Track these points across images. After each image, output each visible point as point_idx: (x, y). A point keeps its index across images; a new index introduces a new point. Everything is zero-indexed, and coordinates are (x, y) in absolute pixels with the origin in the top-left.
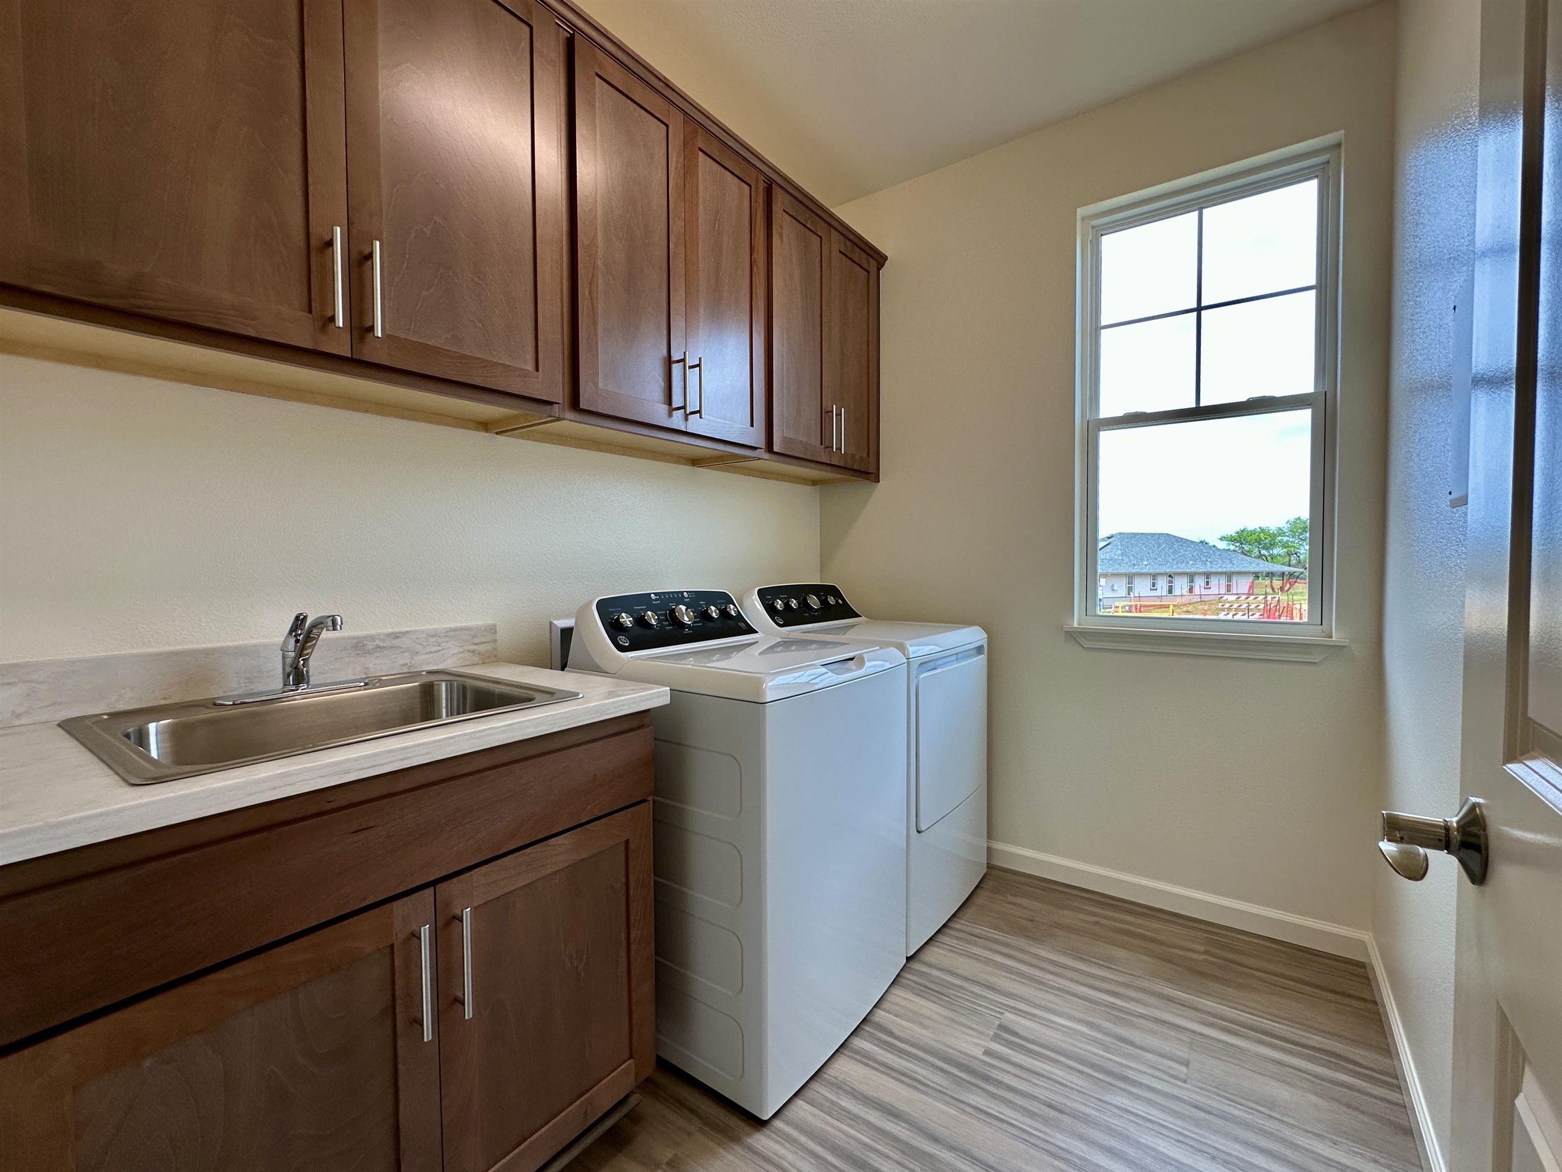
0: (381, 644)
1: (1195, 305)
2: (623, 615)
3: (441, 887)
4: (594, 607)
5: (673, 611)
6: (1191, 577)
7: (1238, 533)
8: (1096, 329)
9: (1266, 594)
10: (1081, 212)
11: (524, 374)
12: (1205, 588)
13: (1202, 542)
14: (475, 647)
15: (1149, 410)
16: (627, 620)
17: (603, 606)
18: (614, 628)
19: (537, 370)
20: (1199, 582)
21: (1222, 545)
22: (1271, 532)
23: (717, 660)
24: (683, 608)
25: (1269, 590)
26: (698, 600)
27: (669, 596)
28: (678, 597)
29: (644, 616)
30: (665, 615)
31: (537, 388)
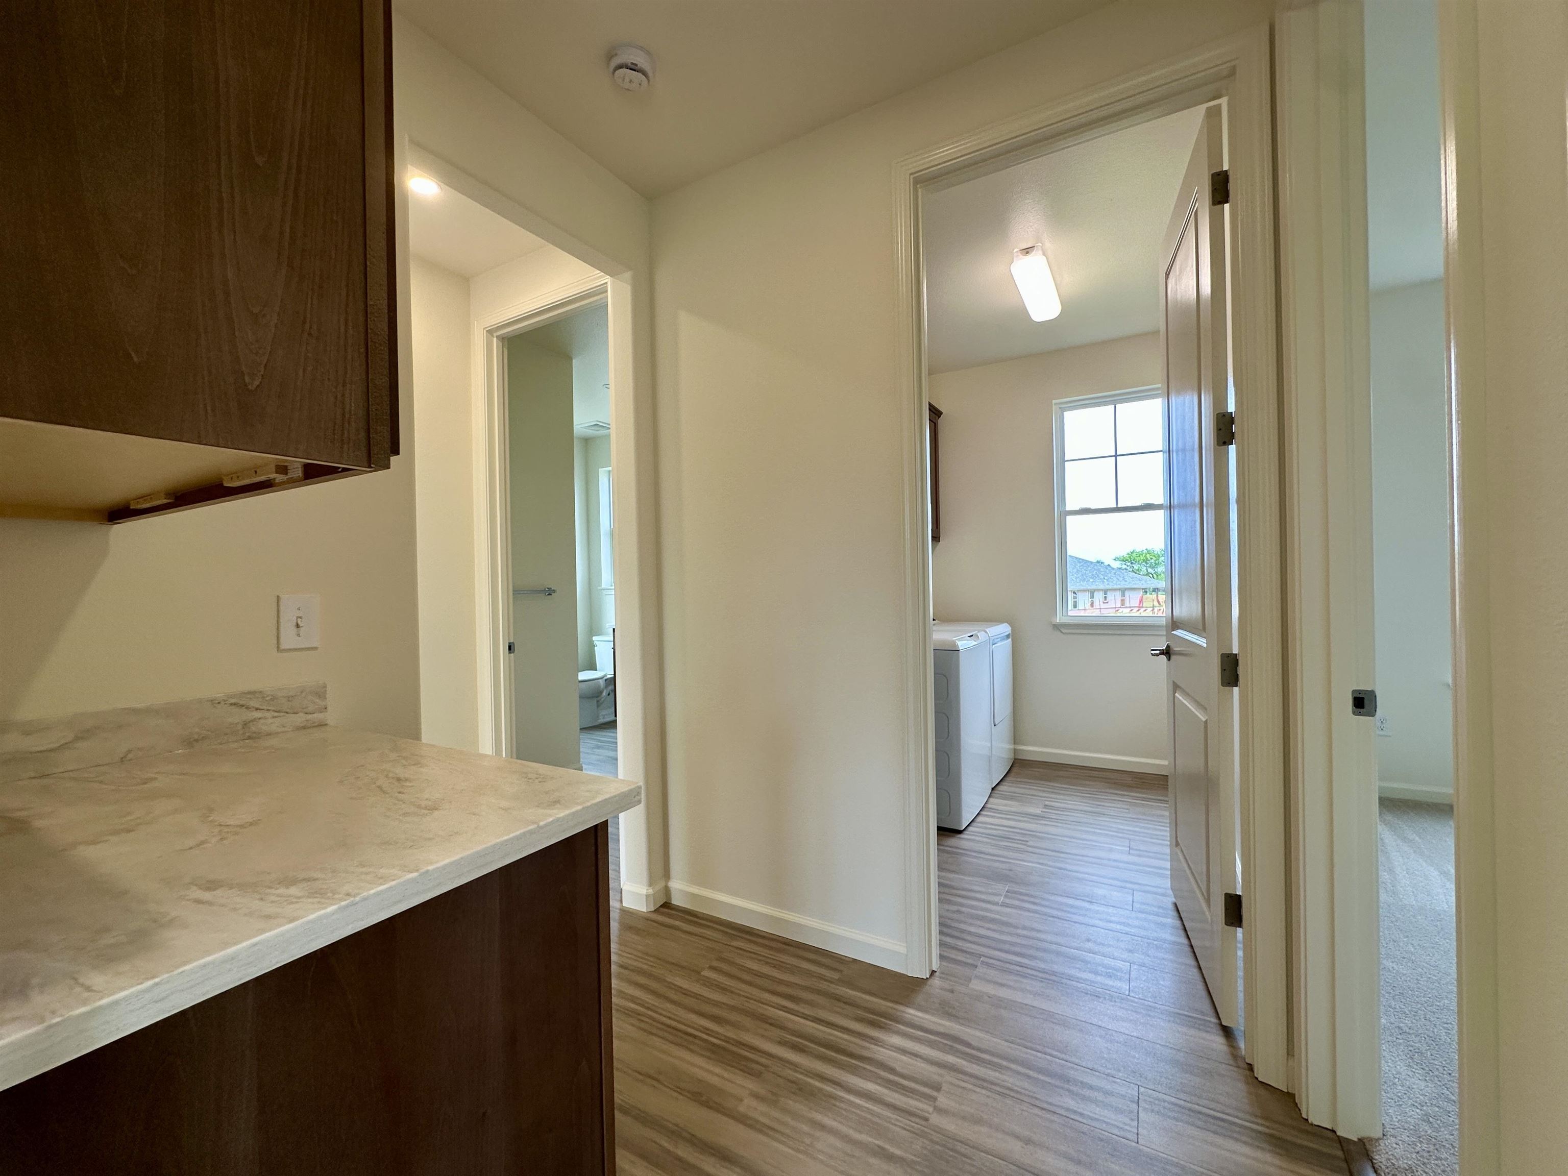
1: (1114, 454)
6: (1092, 593)
7: (1128, 554)
8: (1063, 461)
9: (1153, 607)
10: (1054, 401)
12: (1104, 603)
13: (1098, 562)
15: (1093, 507)
20: (1099, 596)
21: (1116, 565)
22: (1156, 553)
25: (1156, 603)
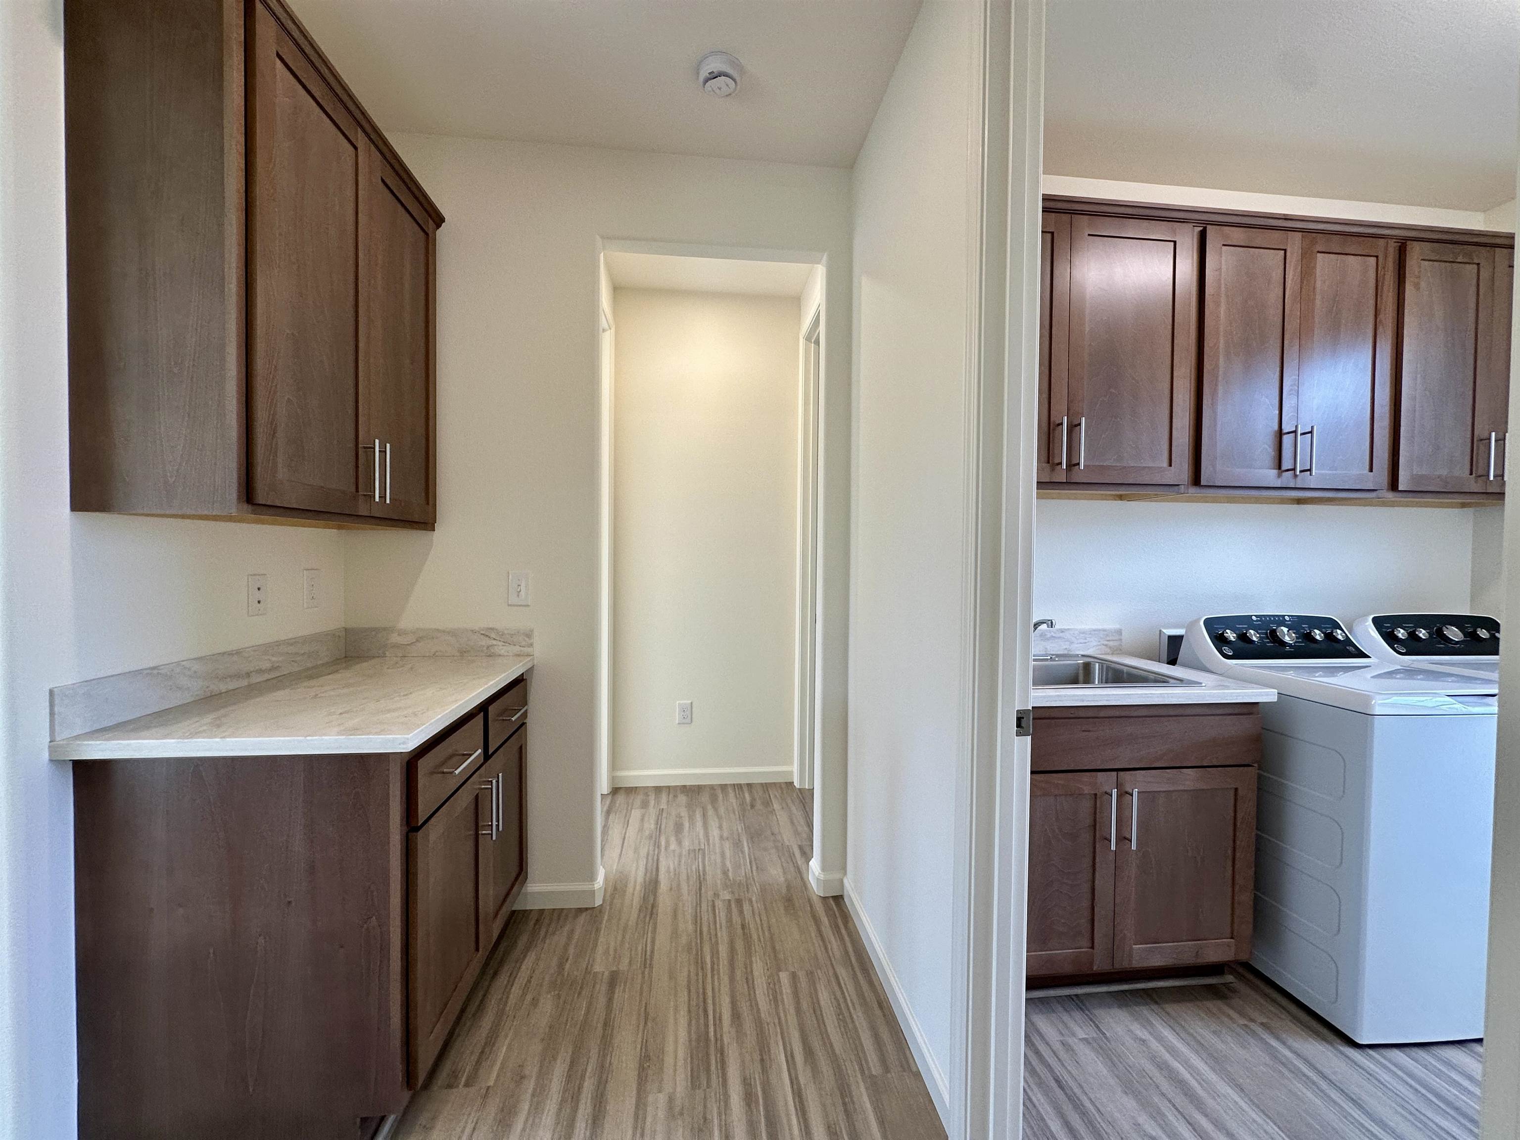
0: (1054, 635)
2: (1227, 631)
3: (1121, 773)
4: (1202, 623)
5: (1273, 632)
11: (1160, 470)
14: (1107, 643)
16: (1231, 635)
17: (1210, 624)
18: (1219, 640)
19: (1170, 465)
23: (1320, 676)
24: (1285, 630)
26: (1301, 624)
27: (1270, 619)
28: (1280, 620)
29: (1246, 633)
30: (1266, 634)
31: (1170, 476)
